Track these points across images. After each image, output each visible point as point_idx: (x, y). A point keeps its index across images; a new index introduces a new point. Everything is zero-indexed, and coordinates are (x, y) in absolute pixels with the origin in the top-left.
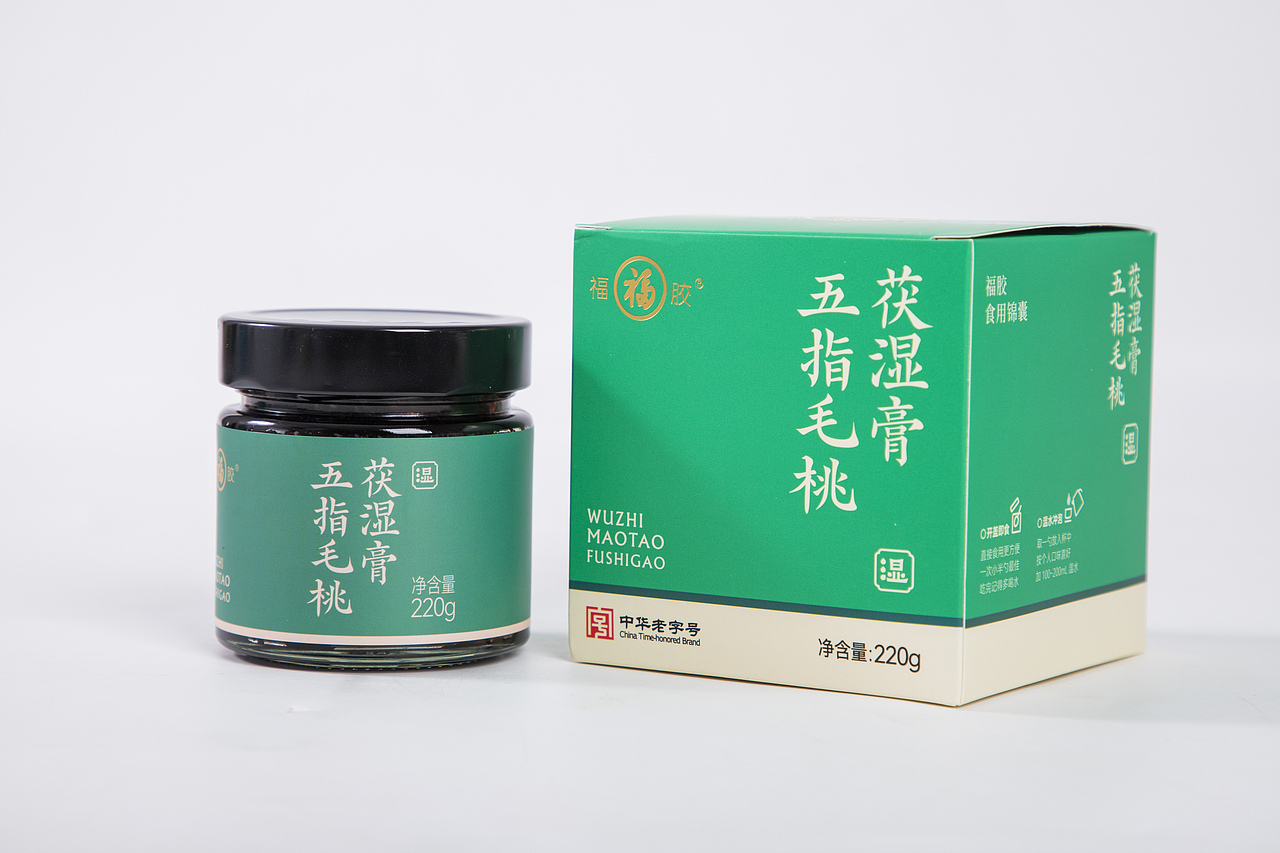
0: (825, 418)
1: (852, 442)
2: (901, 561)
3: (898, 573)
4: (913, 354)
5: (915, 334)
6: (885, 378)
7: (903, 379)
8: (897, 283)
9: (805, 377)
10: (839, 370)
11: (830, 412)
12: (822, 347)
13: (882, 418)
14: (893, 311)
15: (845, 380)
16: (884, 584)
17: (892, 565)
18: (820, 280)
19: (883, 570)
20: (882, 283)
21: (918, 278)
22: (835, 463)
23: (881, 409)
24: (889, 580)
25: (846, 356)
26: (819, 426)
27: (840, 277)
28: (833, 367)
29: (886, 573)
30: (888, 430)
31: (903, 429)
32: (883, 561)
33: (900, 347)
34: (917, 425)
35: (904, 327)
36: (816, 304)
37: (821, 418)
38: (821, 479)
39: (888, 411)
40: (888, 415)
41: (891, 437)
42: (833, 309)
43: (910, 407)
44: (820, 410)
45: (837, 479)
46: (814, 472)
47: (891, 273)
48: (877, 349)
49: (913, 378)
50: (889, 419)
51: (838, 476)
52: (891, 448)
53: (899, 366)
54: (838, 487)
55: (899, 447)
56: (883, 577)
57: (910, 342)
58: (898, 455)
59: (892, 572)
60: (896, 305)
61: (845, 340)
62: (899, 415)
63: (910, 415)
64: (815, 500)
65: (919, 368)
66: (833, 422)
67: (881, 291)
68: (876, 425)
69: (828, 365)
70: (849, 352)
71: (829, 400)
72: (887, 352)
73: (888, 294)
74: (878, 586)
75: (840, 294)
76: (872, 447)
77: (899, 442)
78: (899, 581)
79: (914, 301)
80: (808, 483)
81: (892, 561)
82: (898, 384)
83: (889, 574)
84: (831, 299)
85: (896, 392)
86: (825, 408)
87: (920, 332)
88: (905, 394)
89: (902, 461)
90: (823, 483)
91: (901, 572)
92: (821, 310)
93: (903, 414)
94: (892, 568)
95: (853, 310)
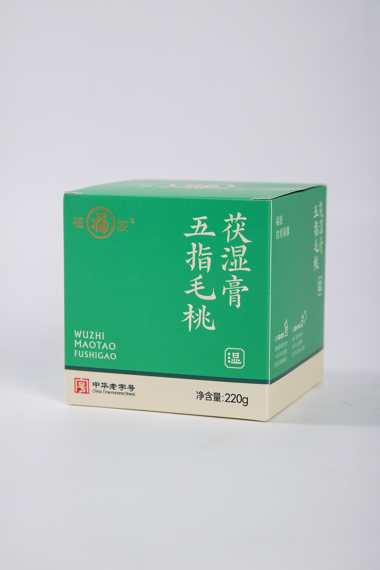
0: (198, 286)
1: (213, 297)
2: (238, 354)
3: (237, 359)
4: (243, 255)
5: (243, 245)
6: (229, 266)
7: (238, 267)
8: (234, 221)
9: (188, 266)
10: (205, 262)
11: (201, 283)
12: (196, 251)
13: (227, 285)
14: (232, 234)
15: (209, 267)
16: (230, 365)
17: (233, 355)
18: (195, 219)
19: (229, 358)
20: (227, 221)
21: (245, 219)
22: (204, 307)
23: (227, 281)
24: (232, 363)
25: (209, 256)
26: (195, 290)
27: (205, 218)
28: (202, 261)
29: (230, 360)
30: (230, 291)
31: (238, 291)
32: (229, 354)
33: (236, 252)
34: (245, 289)
35: (238, 242)
36: (193, 231)
37: (197, 286)
38: (197, 315)
39: (231, 282)
40: (230, 284)
41: (232, 294)
42: (202, 233)
43: (242, 280)
44: (196, 282)
45: (205, 315)
46: (193, 312)
47: (231, 216)
48: (225, 252)
49: (243, 266)
50: (231, 286)
51: (206, 313)
52: (232, 300)
53: (236, 261)
54: (206, 319)
55: (237, 299)
56: (229, 362)
57: (241, 249)
58: (236, 303)
59: (233, 359)
60: (234, 231)
61: (209, 248)
62: (236, 284)
63: (242, 284)
64: (194, 325)
65: (246, 261)
66: (203, 287)
67: (226, 225)
68: (224, 289)
69: (200, 260)
70: (211, 254)
71: (200, 277)
72: (230, 254)
73: (230, 226)
74: (227, 366)
75: (205, 226)
76: (222, 299)
77: (236, 297)
78: (237, 363)
79: (243, 229)
80: (190, 317)
81: (233, 354)
82: (236, 269)
83: (232, 360)
84: (201, 229)
85: (234, 273)
86: (198, 281)
87: (246, 244)
88: (239, 274)
89: (238, 306)
90: (198, 317)
91: (238, 359)
92: (196, 234)
93: (238, 283)
94: (233, 357)
95: (212, 234)
